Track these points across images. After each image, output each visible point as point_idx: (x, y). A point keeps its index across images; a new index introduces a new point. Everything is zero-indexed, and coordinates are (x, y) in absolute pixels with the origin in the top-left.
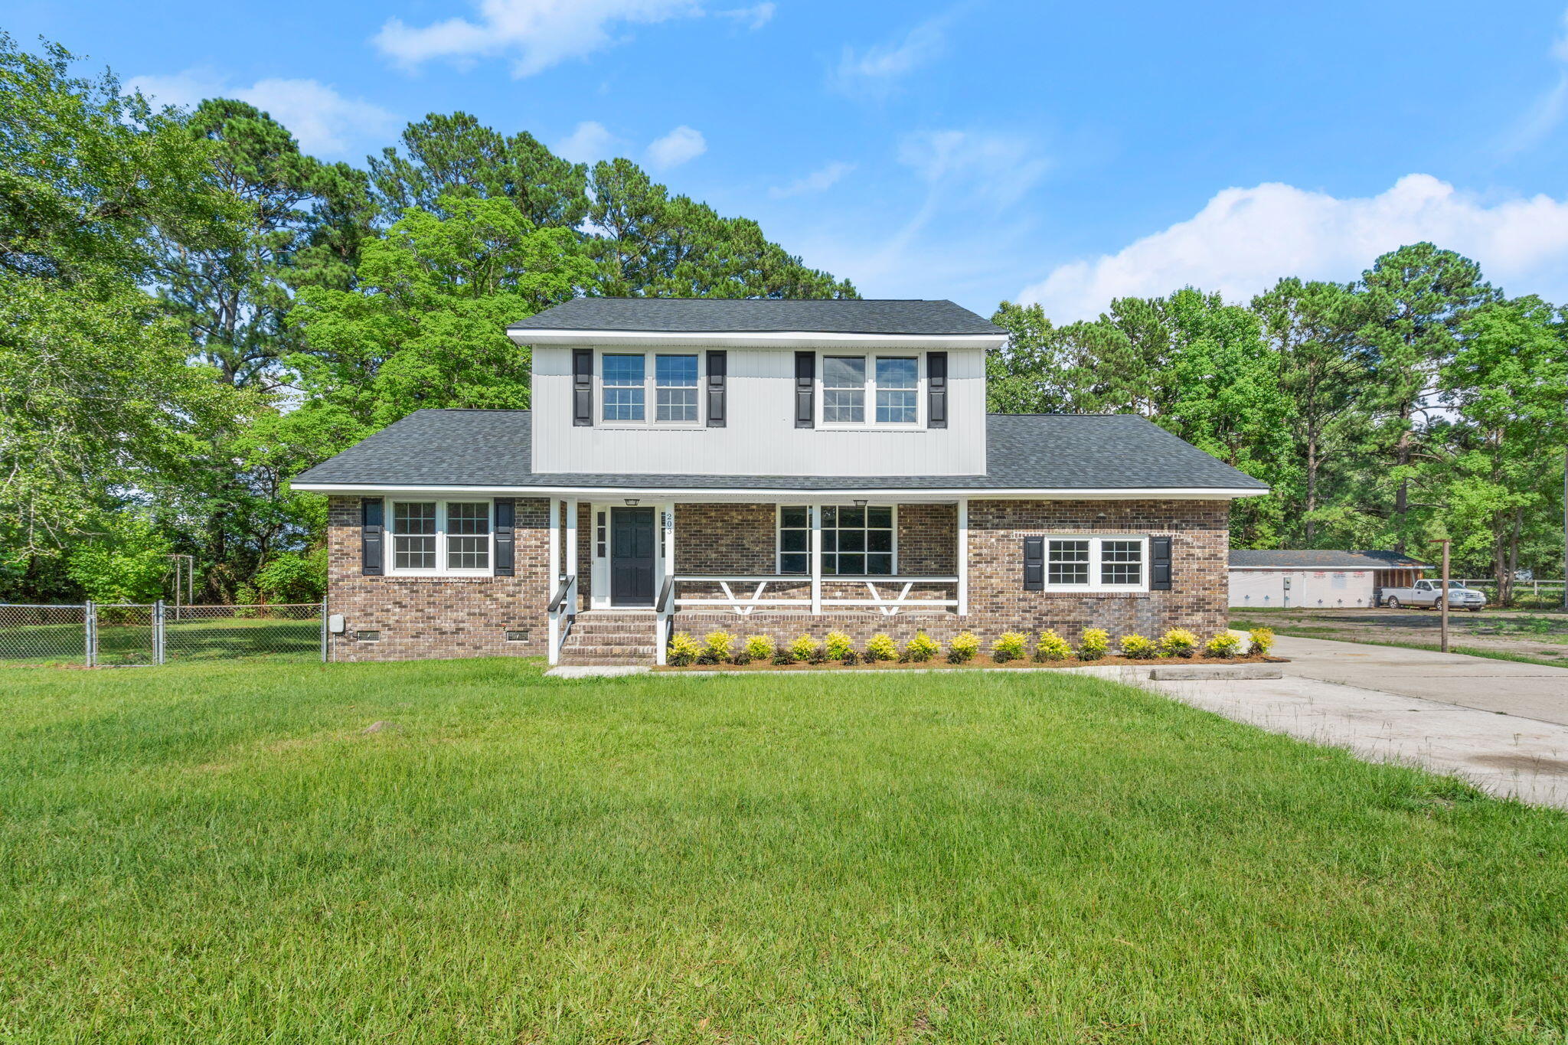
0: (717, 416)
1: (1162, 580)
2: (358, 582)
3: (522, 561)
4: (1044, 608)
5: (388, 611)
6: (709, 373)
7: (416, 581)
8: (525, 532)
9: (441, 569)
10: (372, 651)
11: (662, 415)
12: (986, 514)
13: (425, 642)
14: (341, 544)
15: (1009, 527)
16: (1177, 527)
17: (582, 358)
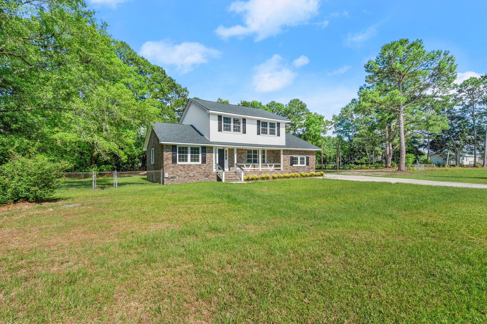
0: (244, 132)
1: (308, 164)
2: (171, 165)
3: (207, 160)
4: (293, 169)
5: (178, 172)
6: (243, 123)
7: (184, 165)
8: (208, 154)
9: (189, 162)
10: (174, 182)
11: (234, 130)
12: (286, 152)
13: (186, 179)
14: (167, 156)
15: (288, 155)
16: (309, 155)
17: (220, 117)
